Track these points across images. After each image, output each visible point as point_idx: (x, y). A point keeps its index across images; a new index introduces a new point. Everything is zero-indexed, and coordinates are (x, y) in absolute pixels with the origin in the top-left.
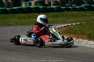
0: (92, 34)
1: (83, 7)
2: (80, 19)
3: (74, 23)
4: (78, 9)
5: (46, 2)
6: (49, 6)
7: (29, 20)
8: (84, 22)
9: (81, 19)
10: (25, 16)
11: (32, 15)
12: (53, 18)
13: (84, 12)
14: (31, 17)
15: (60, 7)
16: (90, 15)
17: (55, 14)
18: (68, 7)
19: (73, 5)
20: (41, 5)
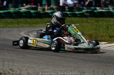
0: (93, 34)
4: (78, 15)
10: (14, 21)
11: (22, 21)
13: (85, 18)
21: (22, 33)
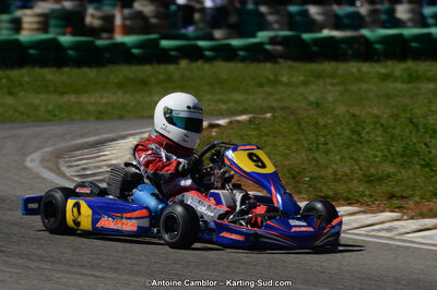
0: (305, 169)
1: (261, 45)
2: (246, 99)
3: (221, 115)
4: (241, 53)
5: (93, 16)
6: (104, 35)
7: (9, 100)
8: (269, 115)
9: (254, 101)
11: (26, 79)
12: (125, 93)
13: (268, 65)
14: (21, 85)
15: (156, 41)
16: (294, 80)
17: (131, 75)
18: (193, 42)
19: (218, 34)
20: (69, 30)
21: (32, 161)
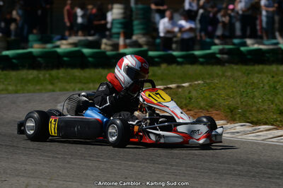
0: (238, 107)
1: (213, 55)
4: (201, 60)
10: (40, 75)
11: (61, 75)
13: (219, 67)
15: (146, 52)
18: (170, 53)
